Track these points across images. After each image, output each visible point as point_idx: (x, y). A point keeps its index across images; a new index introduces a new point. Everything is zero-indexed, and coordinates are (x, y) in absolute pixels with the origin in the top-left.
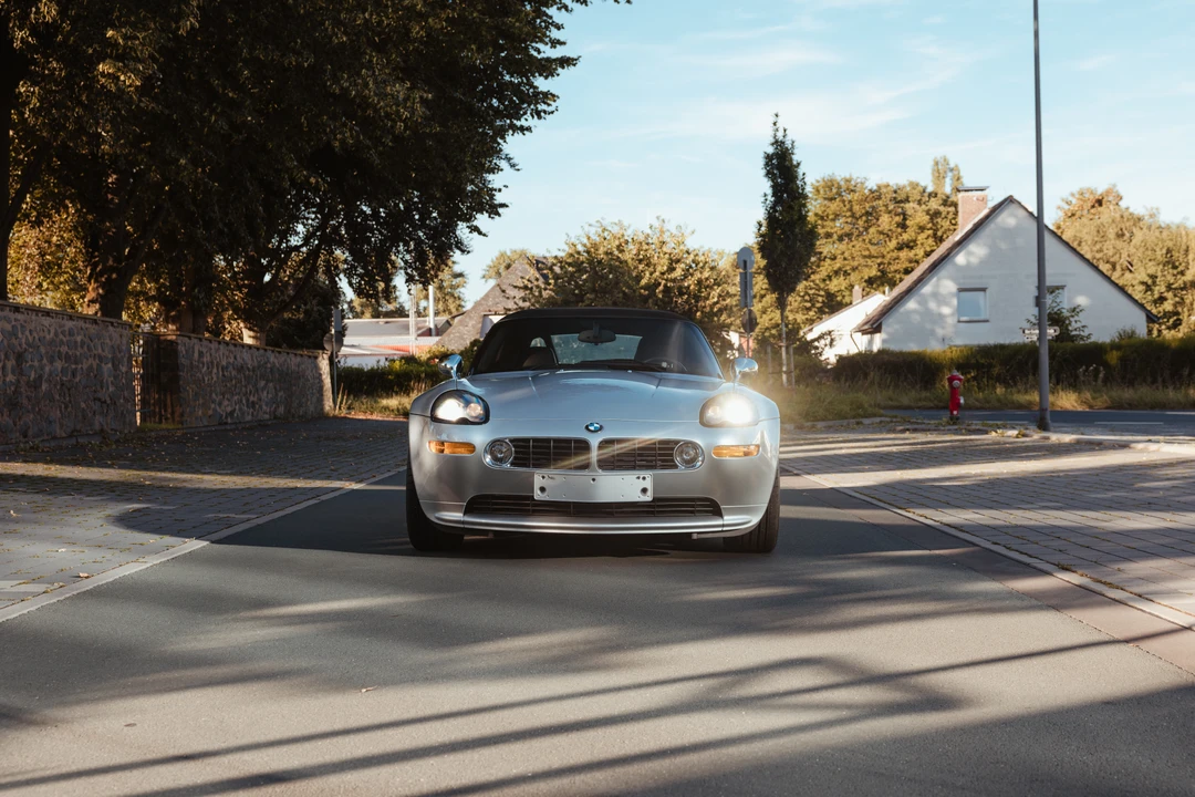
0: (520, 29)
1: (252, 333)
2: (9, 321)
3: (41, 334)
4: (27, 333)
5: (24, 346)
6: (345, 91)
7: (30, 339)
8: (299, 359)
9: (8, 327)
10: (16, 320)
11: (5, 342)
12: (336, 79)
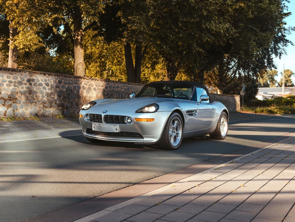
0: (264, 6)
1: (219, 90)
2: (127, 86)
3: (137, 90)
4: (132, 89)
5: (131, 92)
6: (207, 27)
7: (133, 91)
8: (227, 97)
9: (127, 88)
10: (129, 86)
11: (125, 91)
12: (205, 24)
